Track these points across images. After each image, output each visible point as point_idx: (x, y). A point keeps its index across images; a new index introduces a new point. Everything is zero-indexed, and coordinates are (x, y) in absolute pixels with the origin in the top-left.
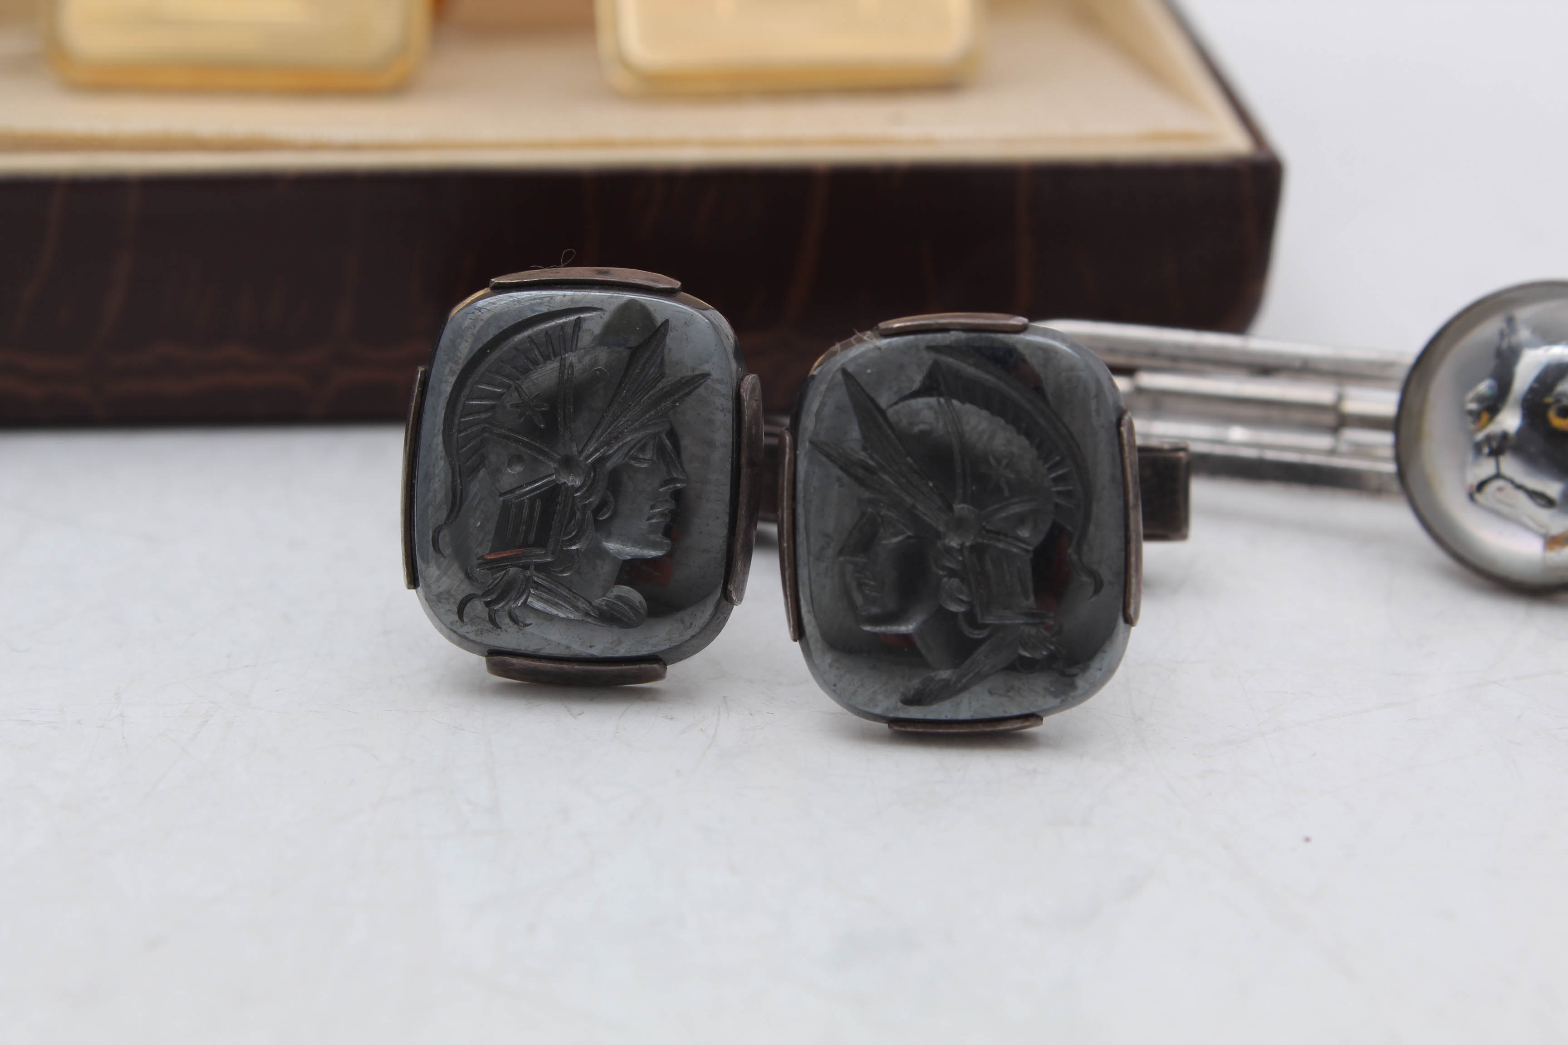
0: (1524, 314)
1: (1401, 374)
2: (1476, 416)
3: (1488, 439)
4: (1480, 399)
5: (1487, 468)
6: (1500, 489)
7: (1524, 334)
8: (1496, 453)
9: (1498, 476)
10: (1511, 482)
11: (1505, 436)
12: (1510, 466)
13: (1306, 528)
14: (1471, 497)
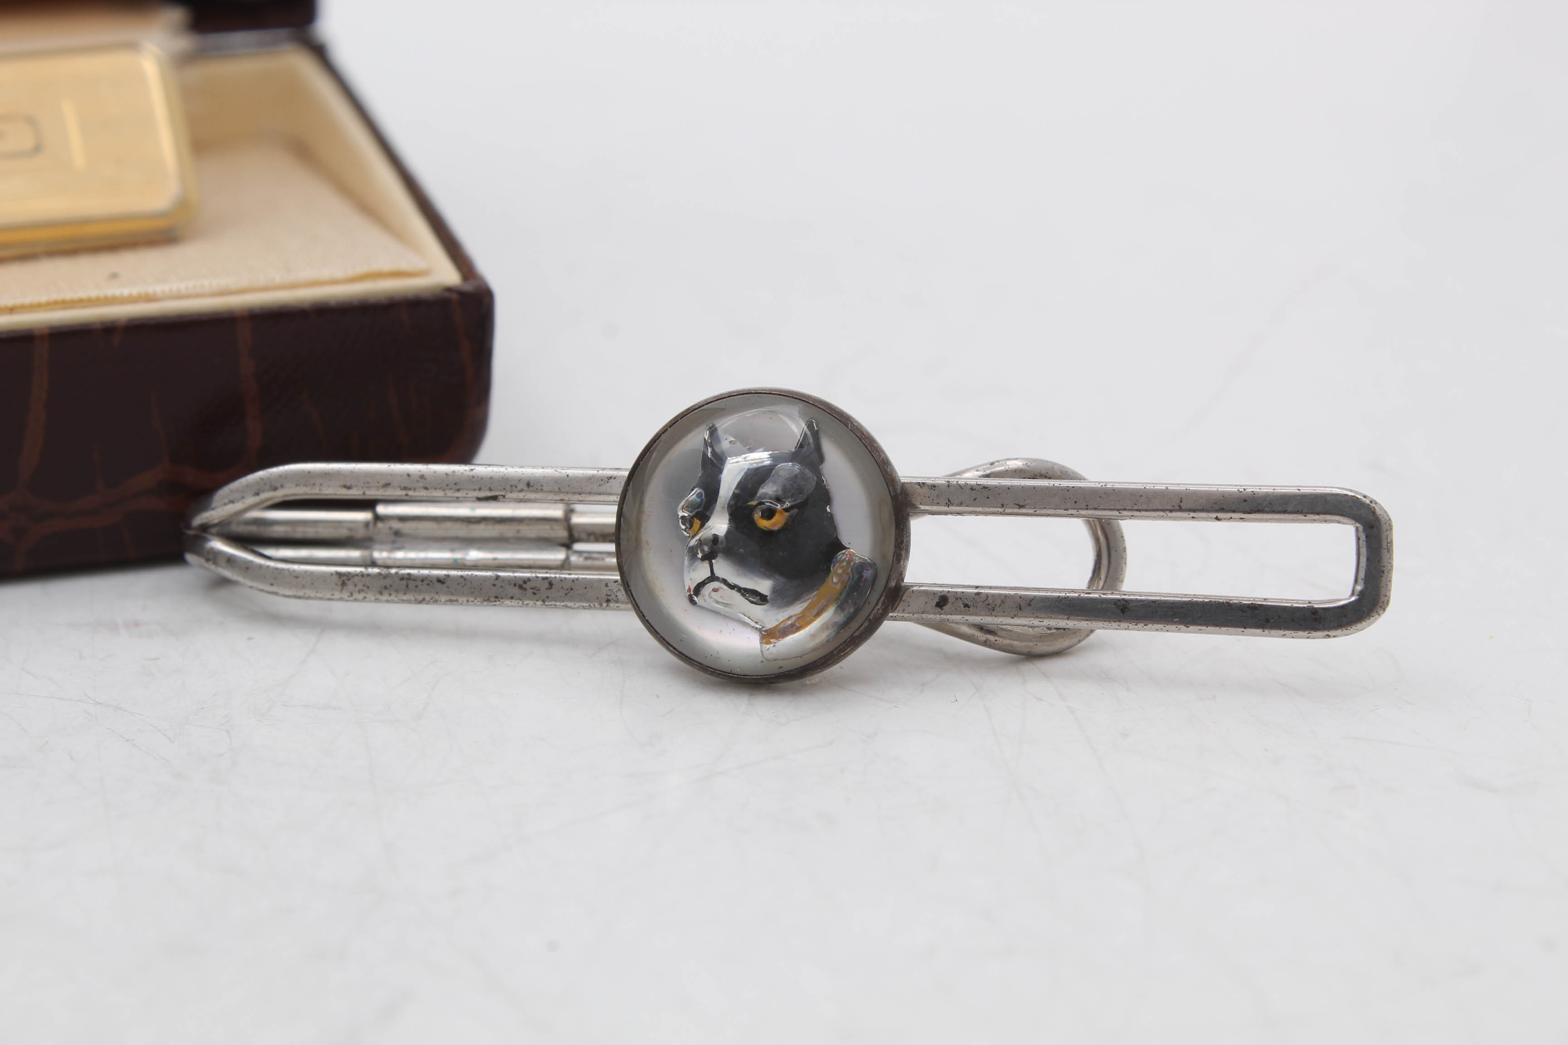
0: (724, 424)
1: (618, 488)
2: (688, 522)
3: (701, 543)
4: (690, 506)
5: (702, 572)
6: (715, 590)
7: (725, 444)
8: (709, 557)
9: (713, 578)
10: (725, 582)
11: (715, 538)
12: (723, 568)
13: (541, 639)
14: (692, 602)
